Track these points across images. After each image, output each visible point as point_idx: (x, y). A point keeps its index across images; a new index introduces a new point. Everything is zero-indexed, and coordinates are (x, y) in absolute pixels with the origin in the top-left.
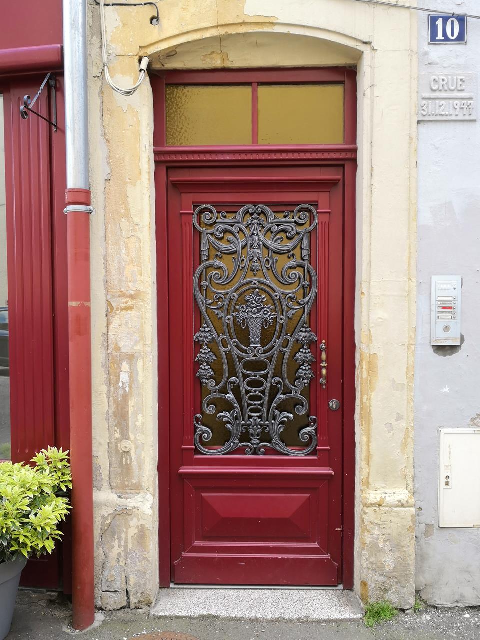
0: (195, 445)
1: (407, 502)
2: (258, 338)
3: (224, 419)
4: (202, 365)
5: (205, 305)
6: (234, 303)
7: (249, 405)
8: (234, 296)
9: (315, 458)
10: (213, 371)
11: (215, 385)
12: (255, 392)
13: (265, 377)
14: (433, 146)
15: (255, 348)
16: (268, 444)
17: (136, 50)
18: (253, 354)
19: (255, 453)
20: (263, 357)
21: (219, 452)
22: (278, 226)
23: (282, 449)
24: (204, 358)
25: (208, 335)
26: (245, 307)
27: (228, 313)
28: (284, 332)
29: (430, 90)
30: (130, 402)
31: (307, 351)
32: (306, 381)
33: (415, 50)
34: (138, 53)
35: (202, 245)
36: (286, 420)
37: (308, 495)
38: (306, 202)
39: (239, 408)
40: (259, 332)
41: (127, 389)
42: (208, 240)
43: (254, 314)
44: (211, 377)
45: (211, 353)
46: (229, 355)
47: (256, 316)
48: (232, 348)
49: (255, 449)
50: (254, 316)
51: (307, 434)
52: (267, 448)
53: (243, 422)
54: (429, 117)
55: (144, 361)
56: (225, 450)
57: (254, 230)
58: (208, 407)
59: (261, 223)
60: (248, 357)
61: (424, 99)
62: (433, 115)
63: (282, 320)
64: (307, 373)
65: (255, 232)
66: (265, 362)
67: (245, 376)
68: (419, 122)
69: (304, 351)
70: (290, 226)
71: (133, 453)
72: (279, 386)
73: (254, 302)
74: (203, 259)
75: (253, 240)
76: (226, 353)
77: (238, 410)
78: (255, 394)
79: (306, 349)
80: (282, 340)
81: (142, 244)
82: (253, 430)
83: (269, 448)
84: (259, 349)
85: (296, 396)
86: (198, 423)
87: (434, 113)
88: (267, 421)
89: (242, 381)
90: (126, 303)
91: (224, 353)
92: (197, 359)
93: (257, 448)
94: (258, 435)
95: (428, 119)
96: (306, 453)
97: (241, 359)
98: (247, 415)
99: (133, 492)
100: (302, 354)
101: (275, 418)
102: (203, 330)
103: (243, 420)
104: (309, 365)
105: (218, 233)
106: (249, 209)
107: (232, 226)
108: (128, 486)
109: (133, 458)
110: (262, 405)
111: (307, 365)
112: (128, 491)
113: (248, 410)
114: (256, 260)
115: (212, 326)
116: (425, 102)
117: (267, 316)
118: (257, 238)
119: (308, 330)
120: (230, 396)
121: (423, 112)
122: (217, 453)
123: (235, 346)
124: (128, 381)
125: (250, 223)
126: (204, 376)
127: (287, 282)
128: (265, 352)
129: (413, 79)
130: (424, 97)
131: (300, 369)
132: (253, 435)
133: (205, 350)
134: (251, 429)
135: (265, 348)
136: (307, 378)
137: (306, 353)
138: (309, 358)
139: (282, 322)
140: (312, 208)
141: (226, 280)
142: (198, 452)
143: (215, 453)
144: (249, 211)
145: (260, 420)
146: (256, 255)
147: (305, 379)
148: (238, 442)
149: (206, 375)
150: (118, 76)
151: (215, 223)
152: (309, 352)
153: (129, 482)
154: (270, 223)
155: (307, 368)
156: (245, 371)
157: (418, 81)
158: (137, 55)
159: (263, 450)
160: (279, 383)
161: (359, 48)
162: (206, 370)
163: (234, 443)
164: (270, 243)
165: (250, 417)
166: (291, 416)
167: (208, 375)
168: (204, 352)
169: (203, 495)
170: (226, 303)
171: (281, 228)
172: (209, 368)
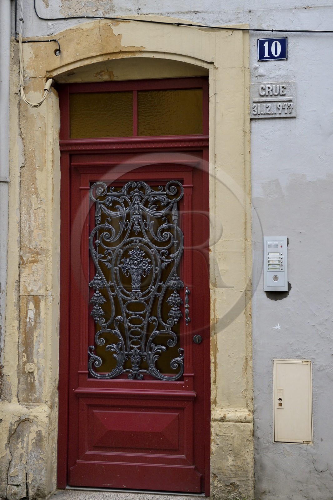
0: (89, 370)
1: (245, 418)
2: (138, 284)
3: (111, 350)
4: (95, 305)
5: (98, 259)
6: (119, 257)
7: (131, 338)
8: (120, 252)
9: (182, 382)
10: (104, 310)
11: (104, 322)
12: (136, 328)
13: (143, 316)
14: (263, 137)
15: (136, 292)
16: (145, 370)
17: (44, 74)
18: (134, 298)
19: (135, 378)
20: (142, 300)
21: (107, 376)
22: (153, 197)
23: (156, 375)
24: (96, 300)
25: (100, 282)
26: (128, 260)
27: (116, 266)
28: (158, 279)
29: (259, 96)
30: (34, 333)
31: (176, 295)
32: (175, 320)
33: (247, 66)
34: (46, 76)
35: (96, 212)
36: (160, 351)
37: (177, 414)
38: (174, 179)
39: (123, 340)
40: (139, 279)
41: (33, 324)
42: (101, 208)
43: (135, 265)
44: (102, 316)
45: (102, 297)
46: (116, 298)
47: (136, 267)
48: (118, 292)
49: (136, 374)
50: (135, 267)
51: (177, 363)
52: (145, 374)
53: (126, 352)
54: (259, 116)
55: (45, 302)
56: (112, 375)
57: (135, 201)
58: (99, 339)
59: (141, 195)
60: (130, 300)
61: (255, 102)
62: (262, 114)
63: (156, 270)
64: (177, 313)
65: (136, 202)
66: (144, 304)
67: (128, 315)
68: (251, 119)
69: (174, 295)
70: (162, 197)
71: (35, 374)
72: (155, 323)
73: (135, 256)
74: (97, 223)
75: (135, 208)
76: (113, 296)
77: (122, 342)
78: (135, 329)
79: (175, 294)
80: (157, 286)
81: (46, 214)
82: (134, 358)
83: (146, 374)
84: (139, 294)
85: (168, 331)
86: (91, 353)
87: (262, 113)
88: (145, 351)
89: (126, 319)
90: (34, 257)
91: (112, 296)
92: (91, 301)
93: (136, 373)
94: (138, 363)
95: (258, 117)
96: (175, 378)
97: (124, 301)
98: (129, 347)
99: (35, 404)
100: (173, 298)
101: (151, 350)
102: (95, 278)
103: (126, 351)
104: (178, 306)
105: (108, 203)
106: (132, 184)
107: (119, 198)
108: (31, 400)
109: (36, 377)
110: (141, 339)
111: (176, 307)
112: (31, 404)
113: (130, 343)
114: (136, 223)
115: (102, 275)
116: (255, 105)
117: (145, 267)
118: (137, 206)
119: (177, 278)
120: (116, 331)
121: (254, 112)
122: (105, 377)
123: (120, 291)
124: (33, 317)
125: (132, 195)
126: (96, 314)
127: (160, 240)
128: (143, 296)
129: (245, 88)
130: (254, 101)
131: (171, 310)
132: (133, 363)
133: (98, 294)
134: (132, 358)
135: (143, 293)
136: (176, 317)
137: (175, 297)
138: (178, 301)
139: (157, 272)
140: (180, 184)
141: (114, 239)
142: (90, 376)
143: (104, 377)
144: (131, 186)
145: (139, 351)
146: (136, 219)
147: (175, 318)
148: (122, 368)
149: (98, 314)
150: (32, 93)
151: (106, 195)
152: (178, 297)
153: (31, 396)
154: (148, 195)
155: (176, 309)
156: (128, 311)
157: (250, 89)
158: (44, 77)
159: (141, 375)
160: (154, 321)
161: (205, 67)
162: (98, 310)
163: (119, 369)
164: (147, 210)
165: (132, 348)
166: (164, 348)
167: (99, 314)
168: (96, 295)
169: (94, 411)
170: (114, 256)
171: (156, 198)
172: (100, 309)
